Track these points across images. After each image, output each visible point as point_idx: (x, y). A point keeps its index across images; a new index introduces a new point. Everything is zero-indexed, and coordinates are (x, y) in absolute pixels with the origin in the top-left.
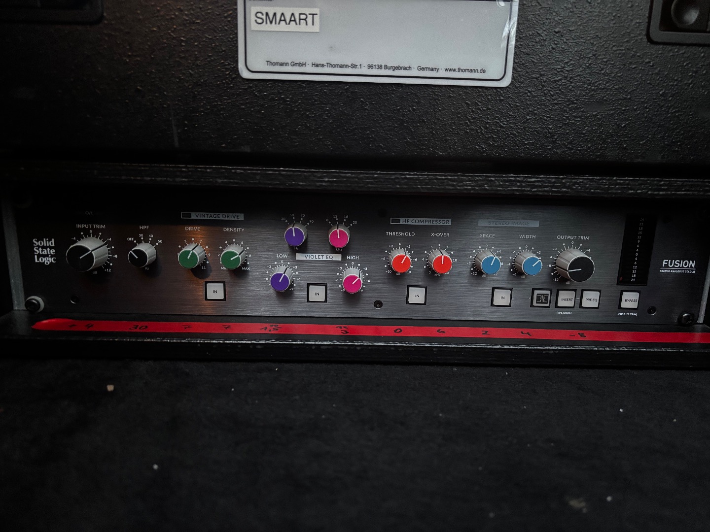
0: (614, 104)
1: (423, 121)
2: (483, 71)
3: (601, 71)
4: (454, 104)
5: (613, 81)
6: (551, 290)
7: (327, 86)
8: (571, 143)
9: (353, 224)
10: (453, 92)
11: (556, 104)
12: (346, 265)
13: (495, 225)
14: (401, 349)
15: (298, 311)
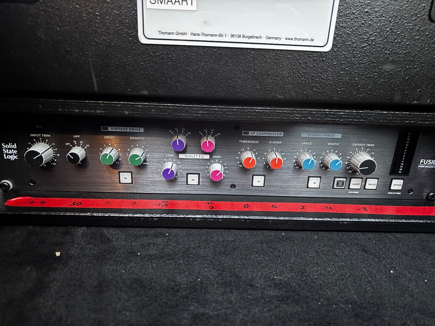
0: (401, 64)
1: (269, 74)
2: (313, 40)
3: (395, 40)
4: (291, 63)
5: (402, 47)
6: (346, 178)
7: (201, 49)
8: (370, 90)
9: (217, 135)
10: (290, 54)
11: (362, 63)
12: (212, 161)
13: (312, 136)
14: (248, 221)
15: (180, 190)
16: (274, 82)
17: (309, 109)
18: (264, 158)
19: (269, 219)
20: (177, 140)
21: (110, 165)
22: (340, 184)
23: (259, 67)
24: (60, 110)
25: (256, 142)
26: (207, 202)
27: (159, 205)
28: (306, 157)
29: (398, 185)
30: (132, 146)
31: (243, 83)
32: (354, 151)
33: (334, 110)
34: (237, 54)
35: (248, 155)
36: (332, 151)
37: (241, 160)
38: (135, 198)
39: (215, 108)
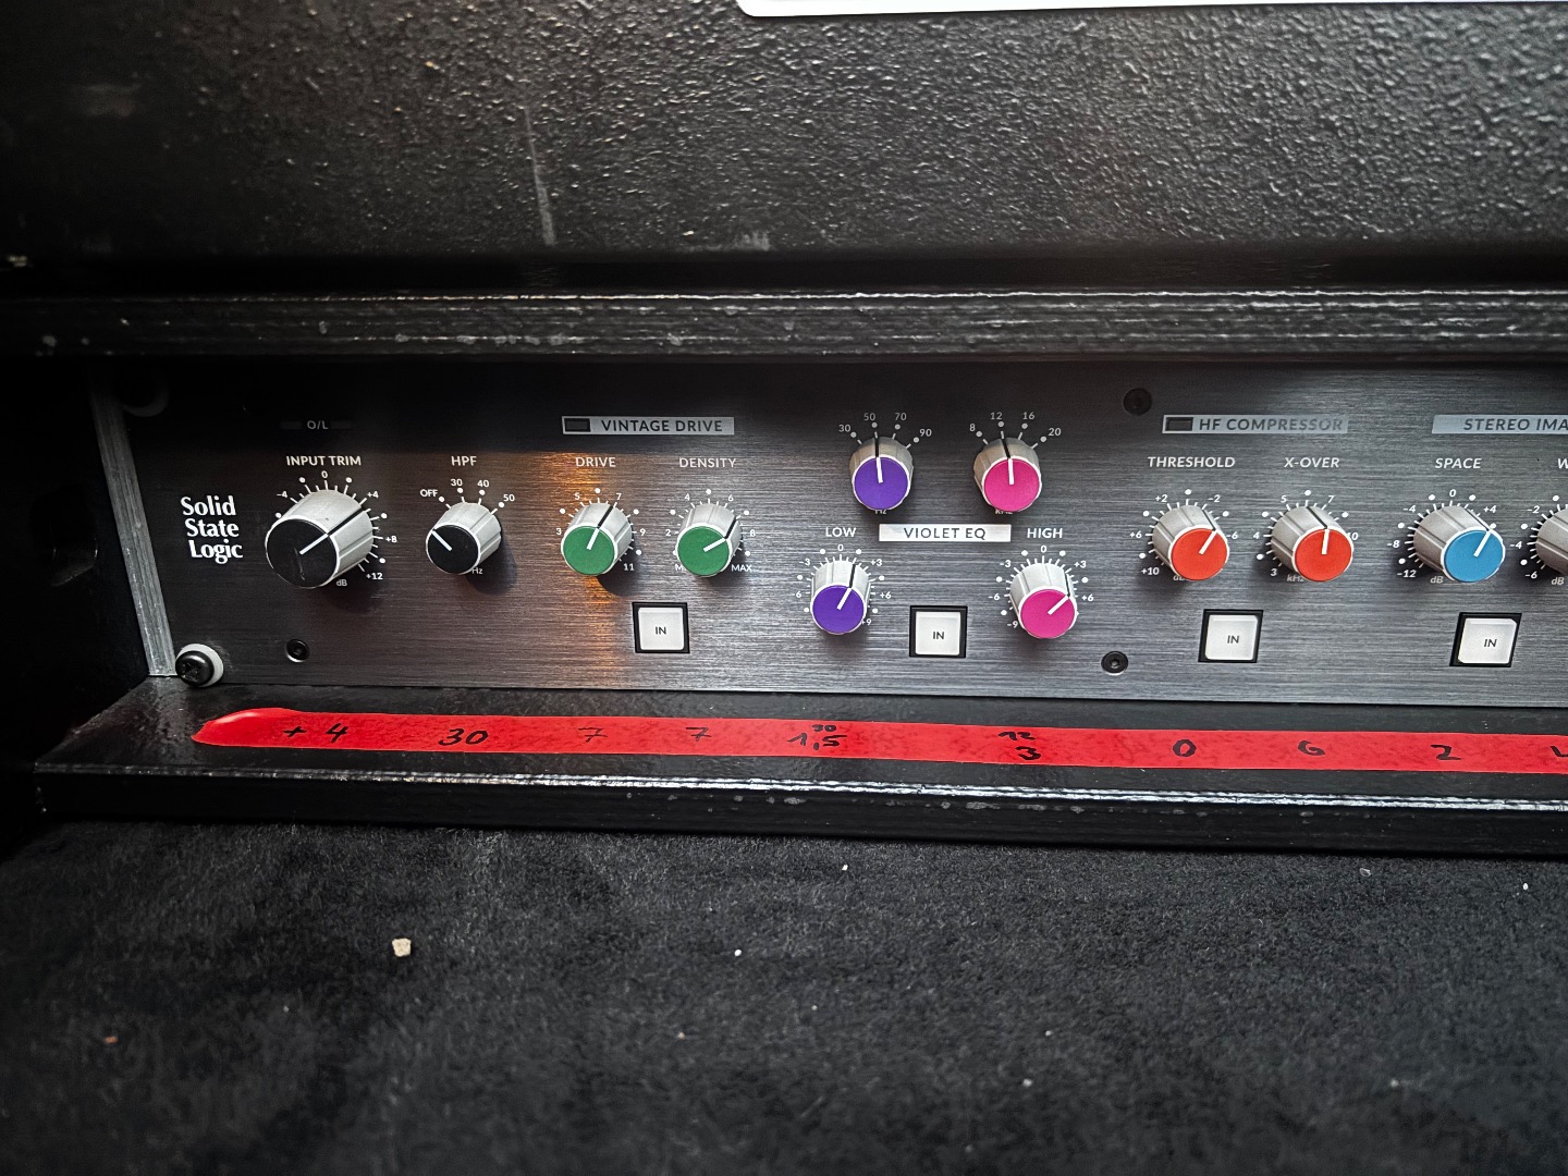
9: (1048, 437)
12: (1025, 553)
13: (1483, 431)
14: (1203, 814)
15: (882, 680)
17: (1511, 292)
18: (1257, 536)
19: (1299, 802)
20: (878, 460)
21: (601, 578)
24: (400, 338)
25: (1223, 462)
26: (1003, 729)
27: (803, 742)
30: (687, 497)
31: (1204, 175)
35: (1188, 519)
37: (1152, 546)
39: (1067, 301)
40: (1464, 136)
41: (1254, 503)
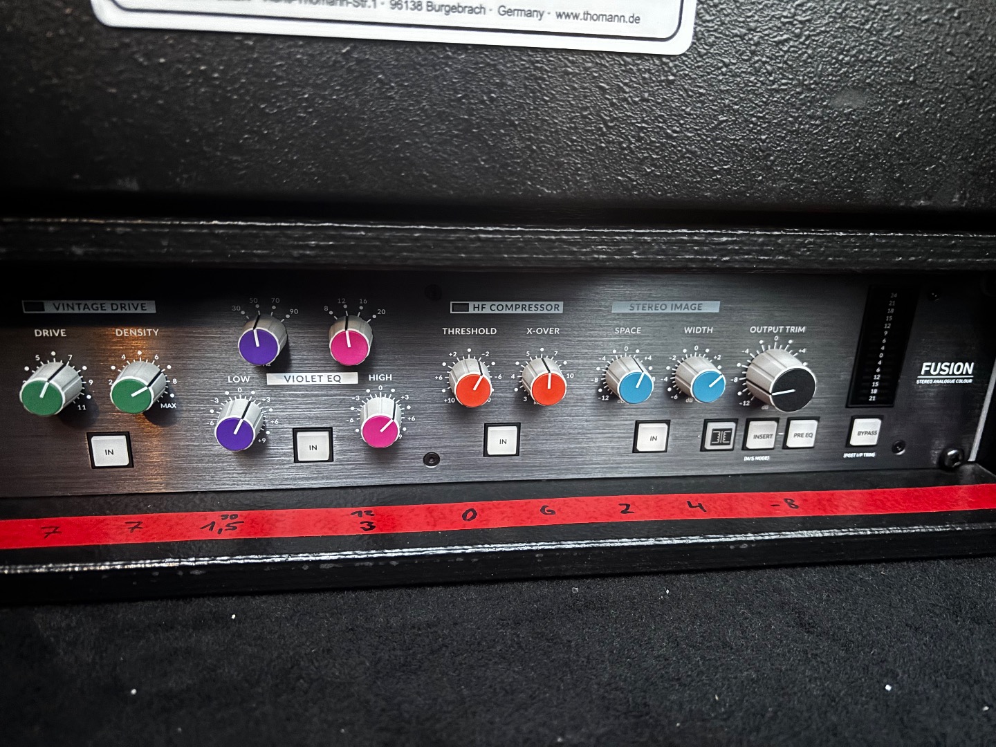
0: (884, 92)
1: (512, 124)
2: (636, 20)
3: (863, 24)
4: (575, 89)
5: (884, 45)
6: (736, 421)
7: (301, 47)
8: (800, 170)
9: (377, 315)
10: (572, 62)
11: (777, 91)
12: (368, 391)
13: (641, 311)
14: (475, 560)
15: (277, 480)
16: (529, 147)
17: (633, 230)
18: (513, 377)
19: (534, 548)
20: (255, 331)
22: (722, 437)
23: (483, 102)
25: (489, 331)
26: (354, 509)
27: (211, 529)
28: (627, 368)
29: (869, 433)
30: (124, 357)
31: (437, 151)
32: (756, 348)
33: (702, 231)
34: (412, 60)
35: (468, 368)
36: (696, 348)
37: (449, 385)
38: (140, 511)
39: (358, 228)
40: (593, 134)
41: (509, 357)
